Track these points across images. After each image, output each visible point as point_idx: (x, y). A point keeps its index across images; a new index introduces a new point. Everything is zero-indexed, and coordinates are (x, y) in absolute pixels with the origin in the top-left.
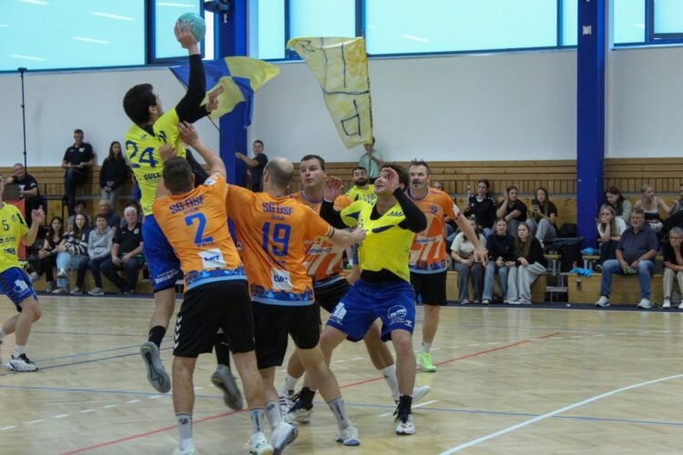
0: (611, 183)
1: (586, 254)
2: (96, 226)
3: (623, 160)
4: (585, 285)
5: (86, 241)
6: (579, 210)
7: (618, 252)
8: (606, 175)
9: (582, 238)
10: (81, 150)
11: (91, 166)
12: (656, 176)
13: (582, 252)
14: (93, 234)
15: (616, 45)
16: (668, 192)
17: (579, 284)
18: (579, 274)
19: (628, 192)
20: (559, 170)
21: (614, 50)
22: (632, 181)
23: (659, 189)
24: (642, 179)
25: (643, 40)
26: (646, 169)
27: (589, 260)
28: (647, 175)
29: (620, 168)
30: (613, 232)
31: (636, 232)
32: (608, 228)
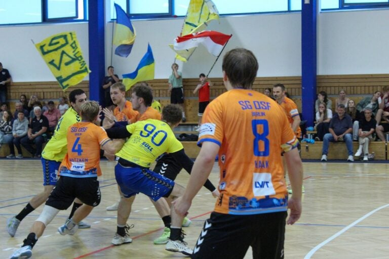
0: (321, 90)
1: (309, 131)
2: (17, 117)
3: (328, 76)
4: (311, 148)
5: (11, 125)
6: (303, 105)
7: (330, 130)
8: (318, 85)
9: (306, 121)
10: (4, 73)
12: (346, 85)
13: (307, 129)
14: (16, 121)
15: (322, 10)
16: (354, 94)
17: (307, 148)
18: (307, 142)
19: (331, 94)
20: (291, 82)
21: (321, 13)
22: (333, 88)
23: (349, 92)
24: (339, 87)
25: (338, 7)
26: (340, 81)
27: (311, 134)
28: (341, 85)
29: (325, 81)
30: (325, 117)
31: (341, 118)
32: (323, 115)
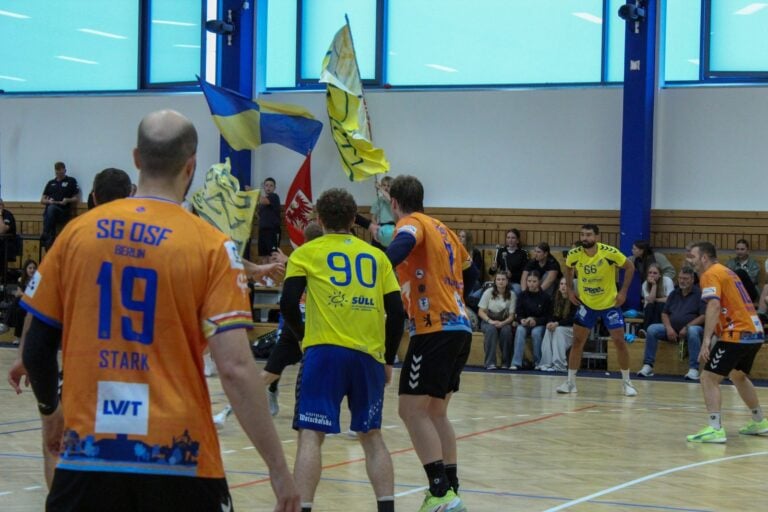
0: (659, 238)
1: (628, 317)
3: (672, 211)
7: (664, 316)
8: (653, 228)
10: (64, 185)
11: (76, 203)
12: (708, 231)
15: (667, 83)
20: (600, 221)
21: (664, 88)
25: (697, 78)
26: (697, 223)
27: (632, 324)
28: (698, 229)
29: (668, 221)
30: (659, 293)
31: (685, 294)
32: (654, 288)
